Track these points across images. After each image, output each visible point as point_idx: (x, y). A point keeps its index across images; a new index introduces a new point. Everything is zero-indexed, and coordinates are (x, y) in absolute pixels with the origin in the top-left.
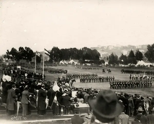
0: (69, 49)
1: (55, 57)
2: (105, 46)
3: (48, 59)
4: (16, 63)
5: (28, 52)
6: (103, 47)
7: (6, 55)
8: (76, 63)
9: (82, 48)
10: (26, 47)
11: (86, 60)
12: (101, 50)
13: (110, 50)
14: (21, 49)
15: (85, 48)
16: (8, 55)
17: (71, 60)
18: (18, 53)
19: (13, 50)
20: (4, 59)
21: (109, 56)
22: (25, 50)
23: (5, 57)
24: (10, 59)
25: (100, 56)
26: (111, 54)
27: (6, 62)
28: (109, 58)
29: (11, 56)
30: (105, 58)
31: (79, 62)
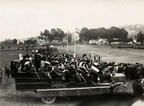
0: (98, 29)
1: (84, 37)
2: (133, 25)
3: (78, 39)
4: (49, 43)
5: (60, 33)
6: (130, 26)
7: (40, 37)
8: (104, 42)
9: (110, 28)
10: (57, 28)
11: (114, 39)
12: (129, 28)
13: (138, 29)
14: (53, 30)
15: (113, 27)
16: (42, 36)
17: (100, 39)
18: (51, 34)
19: (46, 31)
20: (38, 40)
21: (137, 34)
22: (56, 31)
23: (39, 38)
24: (43, 40)
25: (128, 34)
26: (139, 32)
27: (40, 42)
28: (137, 36)
29: (44, 37)
30: (133, 36)
31: (107, 41)
